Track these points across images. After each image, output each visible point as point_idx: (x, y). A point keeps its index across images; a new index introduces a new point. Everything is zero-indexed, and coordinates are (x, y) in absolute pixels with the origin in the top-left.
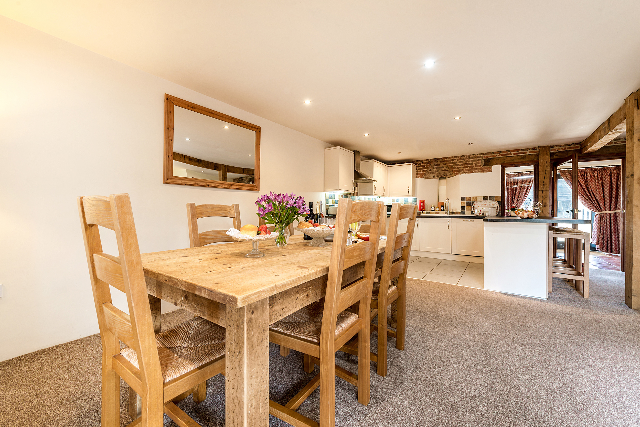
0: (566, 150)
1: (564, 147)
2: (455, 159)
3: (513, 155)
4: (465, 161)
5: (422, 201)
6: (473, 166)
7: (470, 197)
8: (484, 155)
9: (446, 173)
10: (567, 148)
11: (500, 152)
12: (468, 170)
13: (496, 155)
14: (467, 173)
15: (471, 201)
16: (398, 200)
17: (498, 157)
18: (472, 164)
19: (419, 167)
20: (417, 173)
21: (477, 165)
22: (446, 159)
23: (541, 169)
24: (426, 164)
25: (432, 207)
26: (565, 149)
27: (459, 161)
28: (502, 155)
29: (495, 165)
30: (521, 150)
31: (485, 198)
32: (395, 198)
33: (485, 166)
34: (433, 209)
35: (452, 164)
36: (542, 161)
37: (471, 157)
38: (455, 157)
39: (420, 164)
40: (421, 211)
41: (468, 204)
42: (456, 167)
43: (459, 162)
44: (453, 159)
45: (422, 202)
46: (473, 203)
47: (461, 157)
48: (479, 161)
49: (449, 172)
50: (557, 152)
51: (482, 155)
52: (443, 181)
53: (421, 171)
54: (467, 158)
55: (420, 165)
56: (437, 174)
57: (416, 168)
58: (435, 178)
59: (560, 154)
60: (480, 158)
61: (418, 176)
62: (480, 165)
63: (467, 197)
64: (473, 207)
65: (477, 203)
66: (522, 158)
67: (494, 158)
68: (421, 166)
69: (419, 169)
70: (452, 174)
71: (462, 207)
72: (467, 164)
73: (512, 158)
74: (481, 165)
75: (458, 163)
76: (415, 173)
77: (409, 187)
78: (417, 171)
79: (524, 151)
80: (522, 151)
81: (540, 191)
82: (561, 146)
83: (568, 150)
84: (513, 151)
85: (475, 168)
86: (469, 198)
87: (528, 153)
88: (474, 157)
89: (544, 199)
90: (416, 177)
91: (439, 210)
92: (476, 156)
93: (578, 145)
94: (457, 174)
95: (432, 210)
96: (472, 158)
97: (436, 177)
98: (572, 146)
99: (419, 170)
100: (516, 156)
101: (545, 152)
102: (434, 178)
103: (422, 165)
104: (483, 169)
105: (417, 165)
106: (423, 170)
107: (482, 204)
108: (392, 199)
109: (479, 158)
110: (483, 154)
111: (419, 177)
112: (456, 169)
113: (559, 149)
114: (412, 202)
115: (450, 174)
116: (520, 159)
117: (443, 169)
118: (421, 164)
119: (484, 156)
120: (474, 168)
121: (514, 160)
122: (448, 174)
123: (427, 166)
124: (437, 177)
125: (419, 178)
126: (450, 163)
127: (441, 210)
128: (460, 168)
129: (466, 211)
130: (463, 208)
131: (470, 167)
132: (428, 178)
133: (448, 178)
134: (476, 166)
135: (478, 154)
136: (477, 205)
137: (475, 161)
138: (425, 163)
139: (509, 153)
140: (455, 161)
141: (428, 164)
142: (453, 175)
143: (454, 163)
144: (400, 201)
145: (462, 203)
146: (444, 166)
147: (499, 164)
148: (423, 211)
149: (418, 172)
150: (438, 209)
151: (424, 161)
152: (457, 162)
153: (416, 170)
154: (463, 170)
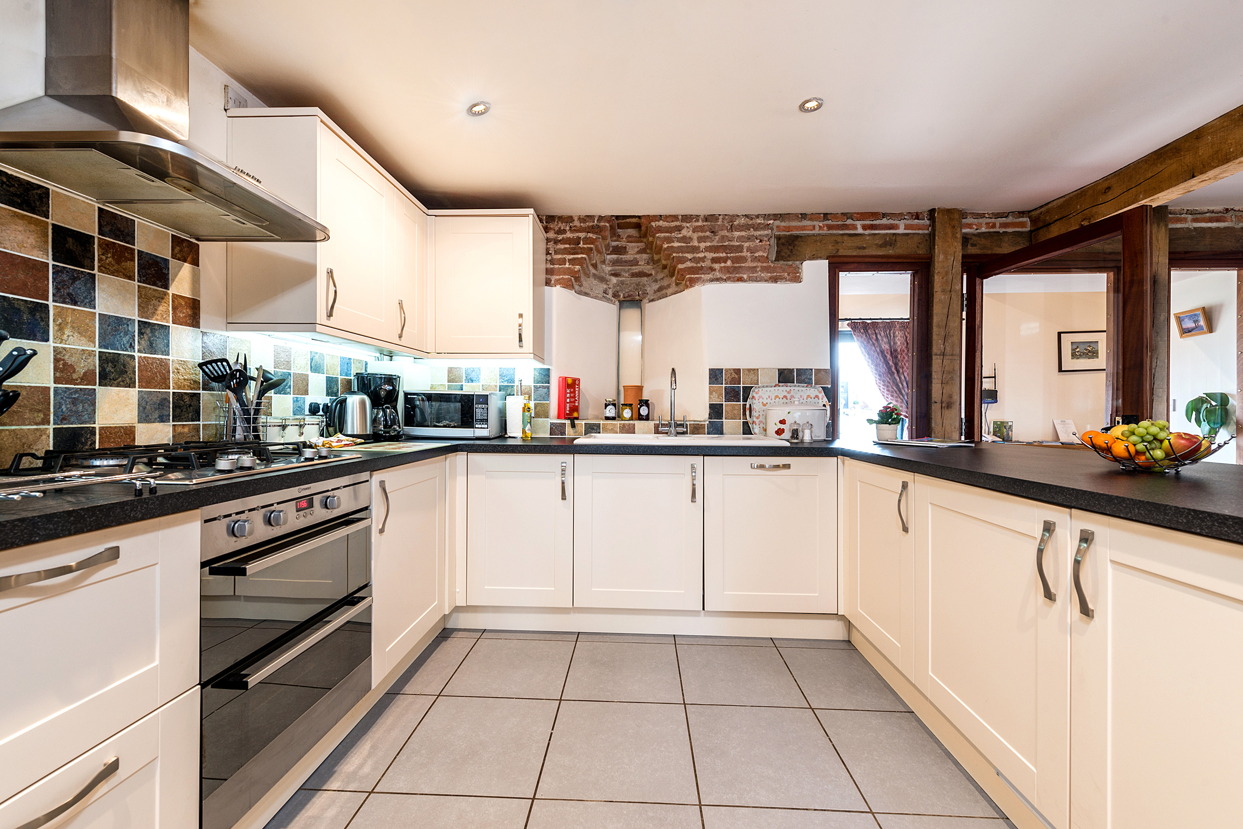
0: (997, 230)
1: (990, 220)
2: (684, 224)
3: (860, 231)
4: (717, 238)
5: (570, 381)
6: (744, 259)
7: (738, 371)
8: (778, 223)
9: (644, 285)
10: (998, 225)
11: (826, 216)
12: (727, 270)
13: (814, 227)
14: (725, 280)
15: (742, 385)
16: (473, 375)
17: (819, 235)
18: (740, 249)
19: (556, 242)
20: (550, 266)
21: (756, 255)
22: (653, 224)
23: (939, 284)
24: (582, 235)
25: (606, 406)
26: (994, 226)
27: (700, 234)
28: (830, 227)
29: (810, 259)
30: (884, 215)
31: (785, 376)
32: (462, 364)
33: (782, 262)
34: (611, 412)
35: (676, 244)
36: (942, 257)
37: (738, 225)
38: (687, 218)
39: (560, 232)
40: (568, 422)
41: (732, 394)
42: (689, 256)
43: (700, 239)
44: (678, 223)
45: (569, 386)
46: (747, 390)
47: (706, 218)
48: (761, 241)
49: (656, 281)
50: (974, 235)
51: (771, 222)
52: (631, 315)
53: (563, 261)
54: (723, 225)
55: (560, 237)
56: (614, 287)
57: (545, 247)
58: (608, 300)
59: (983, 241)
60: (766, 232)
61: (554, 278)
62: (765, 255)
63: (727, 370)
64: (748, 406)
65: (760, 393)
66: (885, 245)
67: (808, 236)
68: (563, 241)
69: (556, 253)
70: (669, 286)
71: (712, 406)
72: (724, 248)
73: (858, 242)
74: (767, 257)
75: (696, 244)
76: (543, 266)
77: (521, 316)
78: (549, 258)
79: (892, 222)
80: (884, 221)
81: (936, 355)
82: (982, 216)
83: (1001, 230)
84: (863, 216)
85: (749, 264)
86: (734, 375)
87: (901, 231)
88: (747, 227)
89: (947, 383)
90: (548, 283)
91: (631, 419)
92: (752, 222)
93: (1024, 219)
94: (692, 283)
95: (607, 418)
96: (741, 228)
97: (610, 296)
98: (1010, 219)
99: (559, 256)
100: (869, 235)
101: (949, 230)
102: (604, 297)
103: (569, 235)
104: (774, 270)
105: (551, 235)
106: (574, 259)
107: (777, 397)
108: (450, 370)
109: (762, 229)
110: (776, 217)
111: (558, 282)
112: (689, 264)
113: (979, 226)
114: (532, 384)
115: (660, 289)
116: (881, 246)
117: (636, 269)
118: (564, 232)
119: (778, 227)
120: (746, 265)
121: (864, 248)
122: (651, 288)
123: (587, 240)
124: (615, 295)
125: (558, 287)
126: (669, 240)
127: (640, 418)
128: (703, 259)
129: (724, 420)
130: (716, 411)
131: (735, 260)
132: (586, 294)
133: (653, 300)
134: (755, 259)
135: (758, 216)
136: (761, 400)
137: (749, 239)
138: (580, 230)
139: (849, 222)
140: (684, 232)
141: (590, 235)
142: (669, 291)
143: (684, 239)
144: (482, 377)
145: (711, 393)
146: (638, 256)
147: (821, 258)
148: (576, 422)
149: (552, 262)
150: (627, 413)
151: (577, 223)
152: (691, 239)
153: (548, 253)
154: (712, 269)
